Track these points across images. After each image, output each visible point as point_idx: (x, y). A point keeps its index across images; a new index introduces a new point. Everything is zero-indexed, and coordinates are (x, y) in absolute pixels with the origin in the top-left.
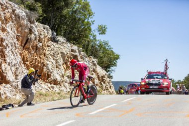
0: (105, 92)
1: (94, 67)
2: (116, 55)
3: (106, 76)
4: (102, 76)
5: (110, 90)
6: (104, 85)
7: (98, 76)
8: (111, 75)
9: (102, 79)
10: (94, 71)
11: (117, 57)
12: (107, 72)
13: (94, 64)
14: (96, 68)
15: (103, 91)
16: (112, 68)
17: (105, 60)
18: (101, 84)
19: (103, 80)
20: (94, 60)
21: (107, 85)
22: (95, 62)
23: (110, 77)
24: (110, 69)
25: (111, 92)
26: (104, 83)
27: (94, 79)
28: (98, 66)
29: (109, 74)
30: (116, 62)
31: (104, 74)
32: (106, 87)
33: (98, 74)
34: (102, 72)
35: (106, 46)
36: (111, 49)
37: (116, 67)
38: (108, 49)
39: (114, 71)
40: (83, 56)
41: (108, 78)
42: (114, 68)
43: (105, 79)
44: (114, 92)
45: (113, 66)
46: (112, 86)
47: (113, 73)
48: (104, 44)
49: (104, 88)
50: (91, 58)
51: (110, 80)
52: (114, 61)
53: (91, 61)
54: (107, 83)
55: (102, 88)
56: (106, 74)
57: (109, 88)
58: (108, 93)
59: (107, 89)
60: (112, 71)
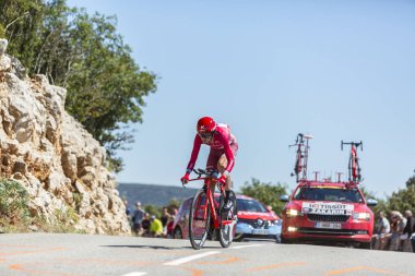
0: (90, 223)
1: (52, 119)
2: (143, 74)
3: (96, 160)
4: (80, 161)
5: (108, 216)
6: (87, 195)
7: (64, 156)
8: (118, 154)
9: (77, 170)
10: (50, 134)
11: (145, 84)
12: (101, 143)
14: (59, 122)
15: (82, 221)
16: (122, 128)
17: (97, 92)
18: (77, 191)
19: (82, 173)
20: (51, 88)
21: (98, 197)
22: (56, 98)
24: (114, 133)
25: (114, 225)
26: (88, 184)
27: (47, 167)
28: (64, 113)
29: (108, 152)
30: (140, 102)
31: (87, 150)
32: (92, 203)
33: (66, 149)
34: (81, 142)
35: (103, 36)
36: (125, 51)
37: (138, 124)
38: (110, 49)
39: (130, 139)
40: (8, 70)
41: (102, 168)
42: (131, 129)
43: (93, 170)
44: (126, 226)
45: (125, 121)
46: (119, 200)
47: (123, 149)
48: (95, 26)
49: (86, 207)
50: (39, 80)
51: (112, 174)
52: (133, 100)
53: (41, 95)
54: (101, 190)
55: (78, 208)
56: (96, 151)
57: (105, 210)
58: (100, 229)
59: (97, 210)
60: (122, 142)
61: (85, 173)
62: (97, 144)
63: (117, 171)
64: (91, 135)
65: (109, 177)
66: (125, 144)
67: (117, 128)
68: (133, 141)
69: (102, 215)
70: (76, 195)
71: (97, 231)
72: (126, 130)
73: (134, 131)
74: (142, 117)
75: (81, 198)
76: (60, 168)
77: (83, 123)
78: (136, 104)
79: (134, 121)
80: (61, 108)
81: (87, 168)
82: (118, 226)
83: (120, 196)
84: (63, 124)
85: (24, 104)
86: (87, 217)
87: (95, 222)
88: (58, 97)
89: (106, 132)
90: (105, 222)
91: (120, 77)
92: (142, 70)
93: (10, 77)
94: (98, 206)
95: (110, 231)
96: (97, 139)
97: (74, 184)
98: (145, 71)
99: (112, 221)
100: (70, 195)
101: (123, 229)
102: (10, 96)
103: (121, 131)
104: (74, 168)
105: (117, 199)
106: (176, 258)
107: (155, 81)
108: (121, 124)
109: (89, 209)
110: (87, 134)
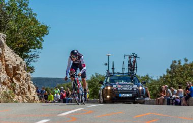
0: (20, 97)
2: (42, 27)
3: (21, 68)
4: (14, 68)
5: (28, 94)
6: (18, 84)
7: (7, 66)
9: (13, 72)
11: (43, 31)
15: (17, 96)
16: (33, 52)
17: (19, 35)
18: (13, 82)
19: (15, 74)
21: (23, 85)
23: (31, 69)
24: (30, 54)
25: (31, 98)
26: (18, 79)
28: (5, 46)
29: (27, 63)
30: (41, 39)
31: (17, 63)
32: (20, 88)
33: (7, 63)
34: (14, 59)
35: (22, 9)
36: (33, 16)
37: (40, 50)
38: (26, 15)
39: (37, 57)
41: (25, 71)
42: (37, 52)
43: (20, 72)
44: (37, 98)
45: (34, 48)
46: (33, 86)
47: (34, 61)
48: (18, 4)
49: (18, 90)
51: (29, 74)
52: (38, 38)
54: (24, 81)
55: (14, 90)
56: (21, 63)
57: (27, 91)
58: (25, 100)
59: (23, 91)
60: (33, 58)
61: (17, 74)
62: (21, 60)
63: (31, 72)
64: (18, 56)
65: (27, 75)
66: (34, 59)
67: (31, 52)
69: (25, 93)
70: (13, 85)
71: (23, 101)
72: (35, 53)
73: (38, 53)
74: (42, 46)
75: (15, 86)
76: (5, 71)
77: (14, 50)
78: (39, 40)
79: (39, 48)
80: (4, 43)
81: (18, 72)
82: (33, 98)
83: (33, 84)
84: (5, 51)
86: (18, 94)
87: (22, 97)
88: (2, 38)
89: (26, 54)
90: (27, 97)
91: (31, 28)
92: (41, 24)
94: (23, 89)
95: (30, 101)
96: (21, 57)
97: (11, 79)
98: (43, 24)
99: (30, 96)
100: (10, 84)
101: (36, 99)
103: (32, 53)
105: (32, 85)
107: (48, 29)
108: (32, 50)
109: (19, 91)
110: (17, 56)
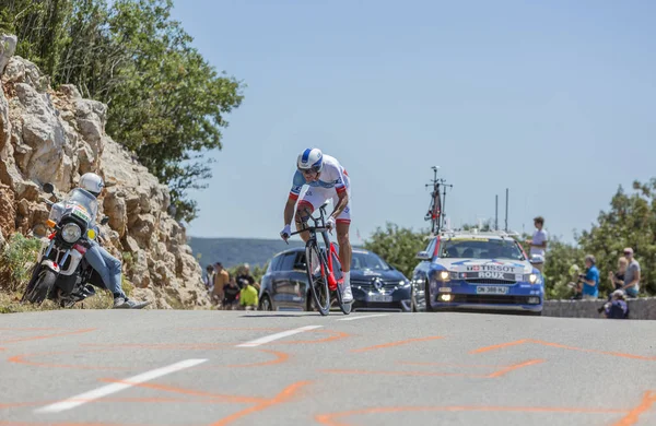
0: (149, 293)
1: (87, 148)
2: (220, 82)
3: (154, 205)
4: (131, 205)
5: (175, 283)
6: (142, 254)
7: (109, 199)
8: (188, 195)
9: (128, 219)
11: (227, 97)
12: (162, 180)
13: (86, 132)
14: (98, 152)
15: (137, 291)
16: (192, 158)
18: (127, 248)
19: (135, 226)
20: (83, 103)
21: (160, 257)
22: (94, 119)
23: (181, 210)
24: (182, 165)
25: (184, 294)
26: (145, 242)
28: (106, 140)
29: (173, 192)
30: (218, 120)
31: (141, 190)
32: (151, 265)
33: (110, 190)
34: (131, 179)
37: (216, 149)
39: (205, 172)
40: (20, 80)
41: (165, 214)
42: (206, 158)
43: (150, 218)
44: (203, 295)
45: (197, 148)
46: (191, 259)
47: (196, 187)
49: (142, 271)
50: (68, 92)
52: (210, 119)
53: (69, 113)
54: (163, 248)
55: (130, 274)
56: (154, 191)
57: (169, 274)
58: (163, 302)
59: (159, 276)
60: (194, 177)
61: (139, 224)
62: (154, 181)
63: (189, 219)
64: (146, 169)
65: (174, 228)
66: (197, 180)
67: (186, 157)
68: (209, 176)
69: (166, 281)
70: (128, 256)
71: (159, 306)
72: (199, 160)
73: (210, 161)
74: (221, 141)
75: (135, 260)
77: (136, 152)
78: (212, 123)
79: (211, 146)
80: (100, 131)
81: (143, 218)
82: (189, 297)
83: (193, 254)
84: (106, 154)
85: (45, 127)
86: (144, 285)
87: (157, 294)
88: (95, 115)
89: (170, 164)
90: (170, 292)
92: (220, 75)
93: (23, 90)
94: (160, 270)
95: (180, 304)
96: (157, 175)
97: (123, 240)
98: (224, 76)
99: (181, 290)
101: (199, 300)
102: (24, 116)
103: (191, 162)
104: (123, 217)
105: (189, 259)
106: (255, 338)
107: (239, 91)
108: (191, 153)
109: (147, 274)
110: (141, 168)
